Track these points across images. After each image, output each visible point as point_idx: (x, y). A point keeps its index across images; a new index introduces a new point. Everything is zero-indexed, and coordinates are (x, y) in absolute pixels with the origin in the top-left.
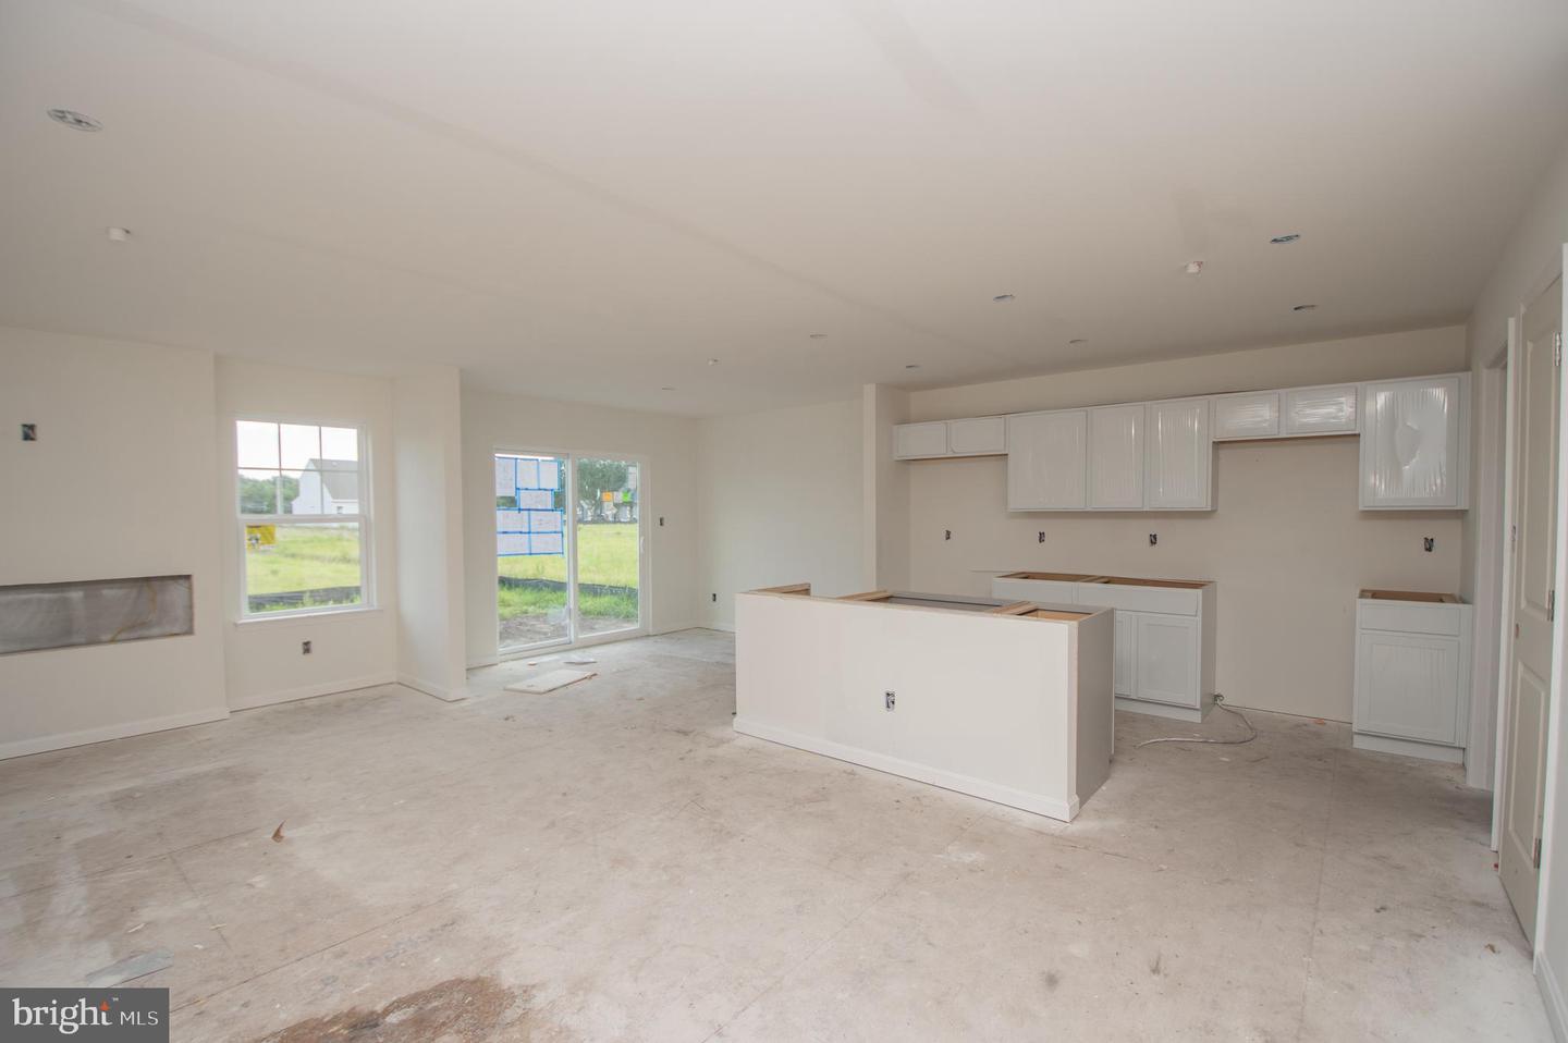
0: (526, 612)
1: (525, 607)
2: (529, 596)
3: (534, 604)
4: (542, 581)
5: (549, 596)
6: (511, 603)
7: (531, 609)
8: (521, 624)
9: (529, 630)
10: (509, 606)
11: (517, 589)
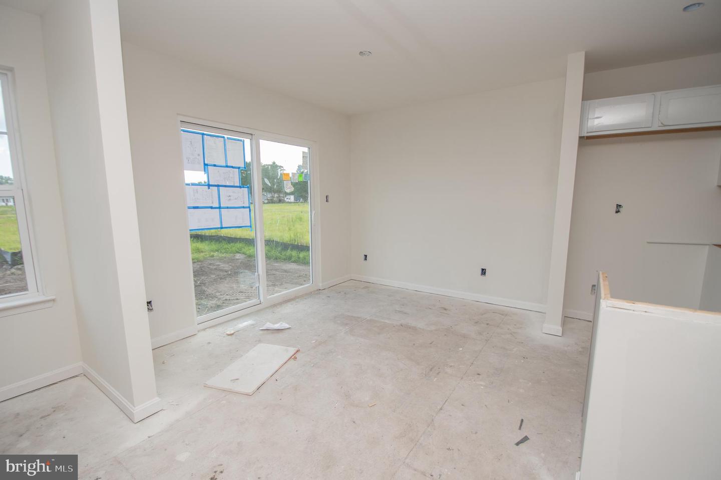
0: (213, 256)
1: (212, 253)
2: (214, 246)
3: (217, 251)
4: (221, 237)
5: (226, 246)
6: (203, 250)
7: (216, 254)
8: (210, 264)
9: (215, 269)
10: (202, 252)
11: (206, 242)
